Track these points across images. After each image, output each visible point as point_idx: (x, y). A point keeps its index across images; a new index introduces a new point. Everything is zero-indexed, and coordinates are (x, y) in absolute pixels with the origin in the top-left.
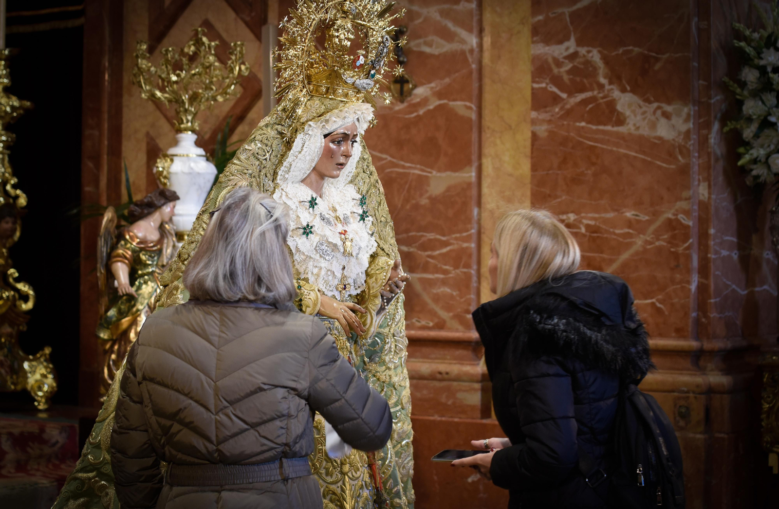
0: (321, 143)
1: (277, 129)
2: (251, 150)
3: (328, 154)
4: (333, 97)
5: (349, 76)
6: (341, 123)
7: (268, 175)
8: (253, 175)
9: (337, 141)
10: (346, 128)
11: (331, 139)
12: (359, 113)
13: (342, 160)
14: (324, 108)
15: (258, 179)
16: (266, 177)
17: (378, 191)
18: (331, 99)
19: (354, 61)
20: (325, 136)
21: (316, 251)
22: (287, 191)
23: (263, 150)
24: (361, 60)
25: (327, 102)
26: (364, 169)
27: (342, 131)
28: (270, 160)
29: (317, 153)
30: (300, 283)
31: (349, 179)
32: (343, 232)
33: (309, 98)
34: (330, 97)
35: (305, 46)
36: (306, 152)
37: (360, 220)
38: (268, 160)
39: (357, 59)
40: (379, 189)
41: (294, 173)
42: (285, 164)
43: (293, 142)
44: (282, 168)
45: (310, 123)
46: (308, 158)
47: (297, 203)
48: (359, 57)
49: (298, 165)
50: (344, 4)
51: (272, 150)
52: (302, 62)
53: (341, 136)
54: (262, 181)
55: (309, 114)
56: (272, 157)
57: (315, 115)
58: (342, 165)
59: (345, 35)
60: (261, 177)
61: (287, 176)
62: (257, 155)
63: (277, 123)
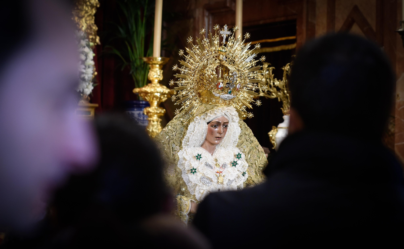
0: (206, 127)
1: (180, 120)
2: (165, 131)
3: (210, 132)
4: (211, 103)
5: (216, 93)
6: (214, 117)
7: (175, 143)
8: (164, 143)
9: (214, 126)
10: (218, 119)
11: (211, 125)
12: (223, 111)
13: (218, 135)
14: (206, 109)
15: (168, 145)
16: (174, 144)
17: (257, 151)
18: (210, 104)
19: (217, 85)
20: (208, 123)
21: (201, 181)
22: (188, 151)
23: (171, 131)
24: (221, 85)
25: (208, 106)
26: (246, 139)
27: (217, 121)
28: (175, 135)
29: (205, 132)
30: (182, 197)
31: (236, 144)
32: (219, 172)
33: (201, 104)
34: (209, 103)
35: (194, 78)
36: (196, 131)
37: (233, 166)
38: (174, 136)
39: (219, 84)
40: (258, 150)
41: (192, 142)
42: (185, 137)
43: (188, 126)
44: (184, 140)
45: (197, 117)
46: (198, 134)
47: (191, 157)
48: (220, 83)
49: (194, 138)
50: (219, 56)
51: (177, 131)
52: (194, 86)
53: (215, 123)
54: (171, 146)
55: (198, 112)
56: (177, 134)
57: (201, 113)
58: (218, 138)
59: (211, 72)
60: (170, 144)
61: (188, 143)
62: (167, 133)
63: (181, 117)
